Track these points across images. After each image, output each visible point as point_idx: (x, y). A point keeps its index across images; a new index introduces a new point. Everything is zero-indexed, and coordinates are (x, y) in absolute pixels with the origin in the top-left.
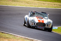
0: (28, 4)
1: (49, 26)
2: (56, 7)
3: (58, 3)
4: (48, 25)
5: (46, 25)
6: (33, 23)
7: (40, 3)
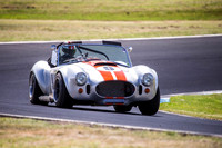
0: (52, 33)
2: (149, 34)
3: (153, 22)
6: (84, 88)
7: (93, 26)
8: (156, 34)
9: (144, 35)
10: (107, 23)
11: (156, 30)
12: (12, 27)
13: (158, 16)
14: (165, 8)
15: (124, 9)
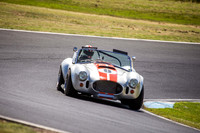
1: (132, 92)
2: (169, 38)
4: (130, 89)
5: (124, 89)
7: (119, 23)
8: (175, 38)
9: (164, 37)
10: (133, 21)
11: (177, 34)
12: (43, 16)
13: (183, 19)
14: (191, 12)
15: (152, 9)
